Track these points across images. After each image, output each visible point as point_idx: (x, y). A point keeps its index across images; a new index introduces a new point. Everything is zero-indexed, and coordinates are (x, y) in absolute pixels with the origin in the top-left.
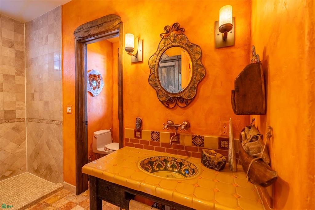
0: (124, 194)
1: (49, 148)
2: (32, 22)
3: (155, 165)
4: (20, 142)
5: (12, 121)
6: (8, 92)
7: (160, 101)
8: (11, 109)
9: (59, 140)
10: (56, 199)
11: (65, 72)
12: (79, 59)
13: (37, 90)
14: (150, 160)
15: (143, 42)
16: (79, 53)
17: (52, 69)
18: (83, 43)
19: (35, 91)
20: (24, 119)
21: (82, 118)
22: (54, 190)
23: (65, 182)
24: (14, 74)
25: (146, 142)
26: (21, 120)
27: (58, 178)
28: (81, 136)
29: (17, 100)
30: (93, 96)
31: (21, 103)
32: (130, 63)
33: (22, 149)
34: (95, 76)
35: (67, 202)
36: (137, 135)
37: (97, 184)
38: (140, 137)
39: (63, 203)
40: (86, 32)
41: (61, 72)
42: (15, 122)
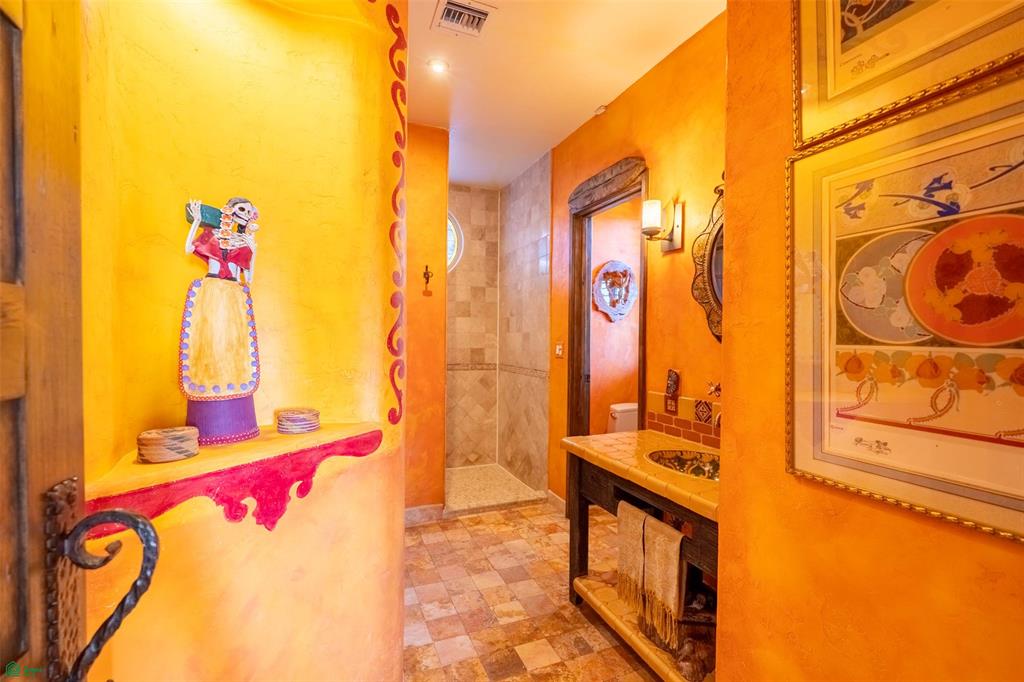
0: (612, 489)
1: (529, 421)
2: (508, 187)
3: (689, 467)
4: (488, 406)
5: (479, 367)
6: (476, 316)
7: (713, 334)
8: (479, 346)
9: (543, 408)
10: (534, 513)
11: (555, 276)
12: (577, 250)
13: (514, 312)
14: (679, 454)
15: (683, 207)
16: (577, 238)
17: (535, 272)
18: (585, 216)
19: (512, 315)
20: (495, 365)
21: (579, 368)
22: (532, 498)
23: (550, 491)
24: (483, 285)
25: (686, 423)
26: (491, 367)
27: (539, 482)
28: (578, 403)
29: (487, 331)
30: (611, 321)
31: (492, 336)
32: (661, 254)
33: (490, 420)
34: (615, 274)
35: (550, 522)
36: (669, 408)
37: (580, 470)
38: (675, 413)
39: (544, 522)
40: (587, 197)
41: (548, 276)
42: (482, 369)
